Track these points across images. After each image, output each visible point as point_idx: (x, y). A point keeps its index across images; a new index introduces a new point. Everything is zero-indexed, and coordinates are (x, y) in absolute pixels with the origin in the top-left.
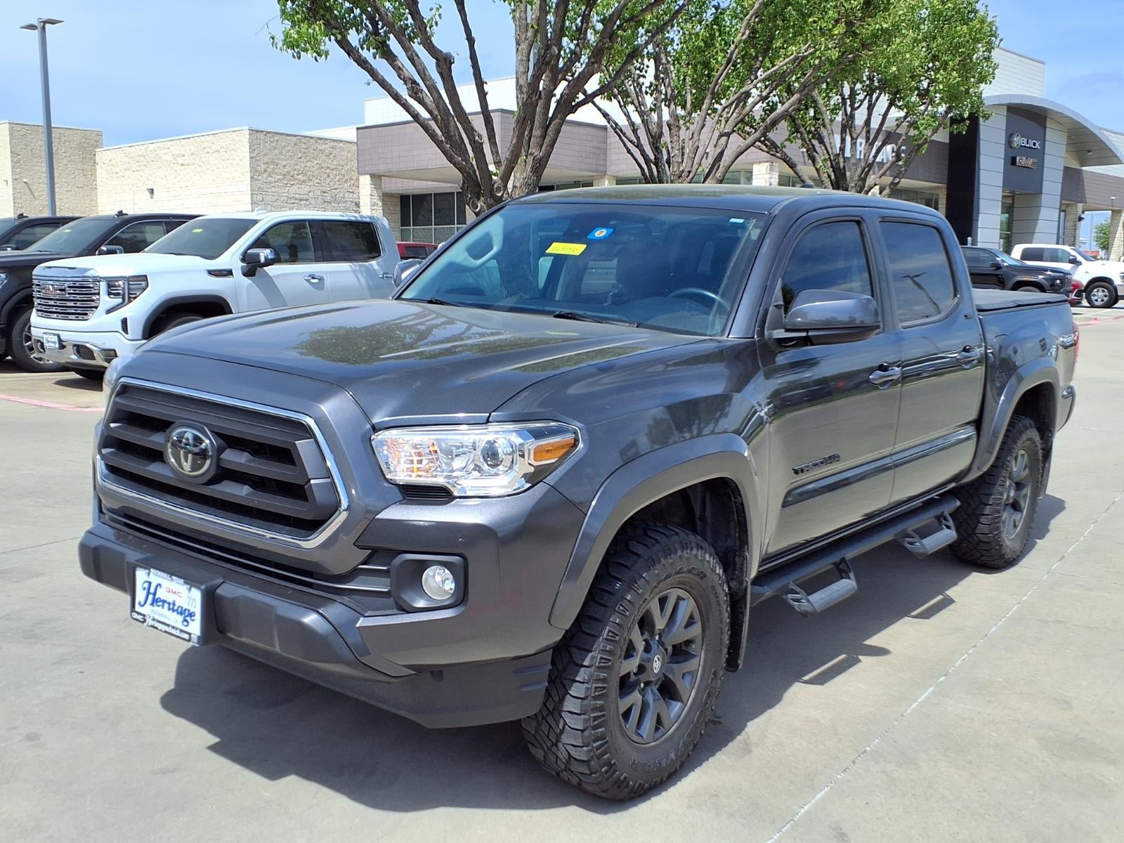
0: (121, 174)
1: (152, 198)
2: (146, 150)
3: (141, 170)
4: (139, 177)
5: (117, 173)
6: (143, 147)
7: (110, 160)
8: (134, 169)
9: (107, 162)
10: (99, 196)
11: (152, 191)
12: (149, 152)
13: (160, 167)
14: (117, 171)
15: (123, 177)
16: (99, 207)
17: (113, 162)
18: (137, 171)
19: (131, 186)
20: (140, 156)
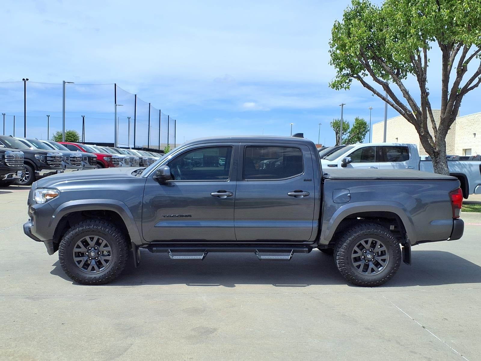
0: (464, 127)
1: (475, 137)
2: (474, 117)
3: (472, 125)
4: (471, 128)
5: (463, 127)
6: (473, 116)
7: (461, 122)
8: (469, 125)
9: (460, 123)
10: (456, 137)
11: (475, 134)
12: (475, 118)
13: (479, 124)
14: (463, 126)
15: (465, 129)
16: (455, 142)
17: (462, 123)
18: (470, 126)
19: (468, 132)
20: (472, 120)
